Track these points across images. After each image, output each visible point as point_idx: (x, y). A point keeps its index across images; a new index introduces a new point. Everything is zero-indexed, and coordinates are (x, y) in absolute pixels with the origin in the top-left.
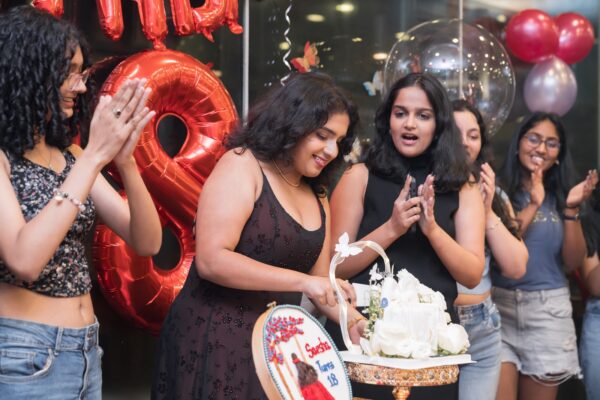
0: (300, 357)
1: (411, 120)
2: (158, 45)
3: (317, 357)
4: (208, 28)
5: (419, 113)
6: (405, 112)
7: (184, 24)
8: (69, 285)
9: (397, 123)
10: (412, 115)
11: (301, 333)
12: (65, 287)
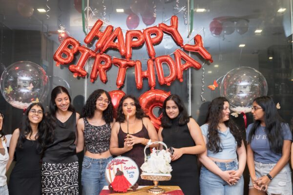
0: (120, 170)
1: (171, 110)
2: (153, 88)
3: (127, 170)
4: (169, 82)
5: (174, 107)
6: (169, 107)
7: (162, 82)
8: (96, 151)
9: (167, 111)
10: (171, 108)
11: (125, 163)
12: (95, 151)
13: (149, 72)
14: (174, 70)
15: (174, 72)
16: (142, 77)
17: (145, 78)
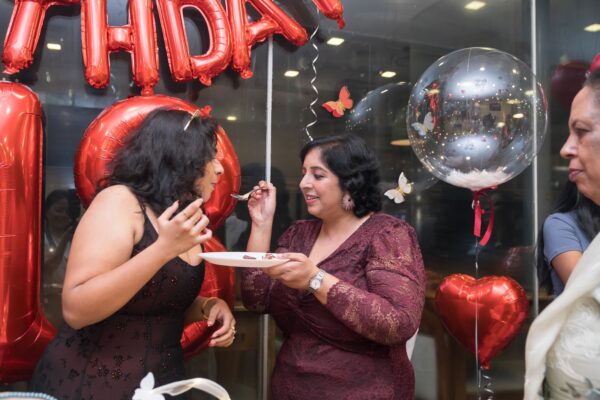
2: (148, 91)
4: (206, 73)
7: (182, 70)
13: (133, 31)
14: (222, 33)
15: (223, 40)
16: (109, 48)
17: (119, 54)
